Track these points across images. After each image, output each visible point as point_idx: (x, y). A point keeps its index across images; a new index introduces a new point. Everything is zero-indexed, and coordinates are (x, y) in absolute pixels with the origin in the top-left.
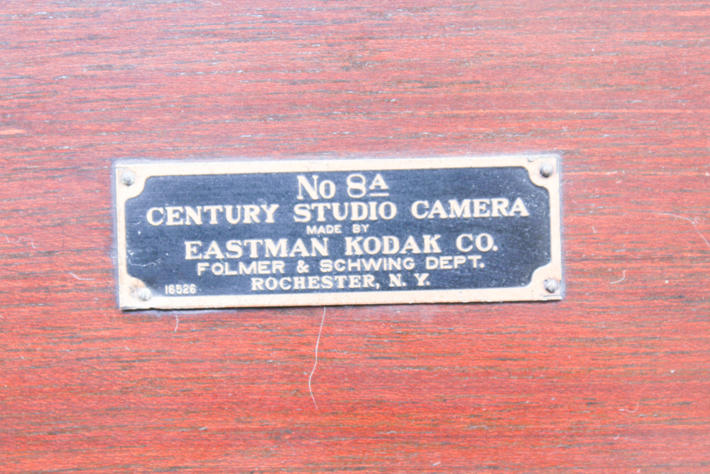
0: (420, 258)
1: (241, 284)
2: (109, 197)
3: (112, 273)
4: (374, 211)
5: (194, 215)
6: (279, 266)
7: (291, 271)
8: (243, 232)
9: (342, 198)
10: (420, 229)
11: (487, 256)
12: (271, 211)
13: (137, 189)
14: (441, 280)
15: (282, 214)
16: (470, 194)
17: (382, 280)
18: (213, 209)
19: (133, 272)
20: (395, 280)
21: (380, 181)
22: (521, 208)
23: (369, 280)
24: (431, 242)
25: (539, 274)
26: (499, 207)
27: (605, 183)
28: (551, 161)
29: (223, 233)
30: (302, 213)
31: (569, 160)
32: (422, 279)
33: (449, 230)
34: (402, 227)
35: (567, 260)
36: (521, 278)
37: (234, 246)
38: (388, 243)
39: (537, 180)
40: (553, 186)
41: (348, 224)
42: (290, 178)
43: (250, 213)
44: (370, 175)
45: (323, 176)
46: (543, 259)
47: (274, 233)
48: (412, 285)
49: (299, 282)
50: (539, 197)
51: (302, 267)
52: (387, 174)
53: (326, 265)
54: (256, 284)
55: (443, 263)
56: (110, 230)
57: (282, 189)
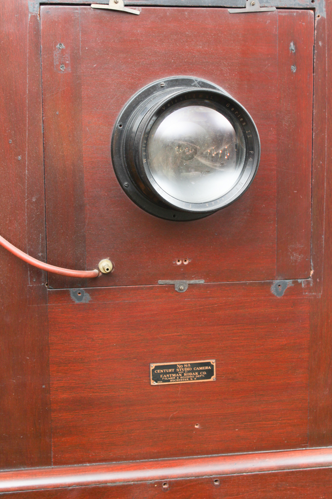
0: (195, 376)
1: (169, 381)
2: (150, 369)
3: (150, 380)
4: (188, 369)
5: (162, 371)
6: (174, 378)
7: (176, 378)
8: (169, 373)
9: (184, 367)
10: (195, 372)
11: (205, 375)
12: (173, 370)
13: (153, 368)
14: (198, 379)
15: (175, 370)
16: (202, 366)
17: (189, 379)
18: (165, 370)
19: (153, 380)
20: (191, 379)
21: (189, 365)
22: (210, 368)
23: (187, 379)
24: (197, 373)
25: (212, 377)
26: (207, 368)
27: (222, 363)
28: (214, 361)
29: (166, 373)
30: (178, 370)
31: (216, 361)
32: (195, 379)
33: (199, 372)
34: (193, 371)
35: (216, 375)
36: (210, 378)
37: (168, 375)
38: (190, 374)
39: (212, 364)
40: (214, 364)
41: (184, 372)
42: (176, 365)
43: (170, 370)
44: (188, 364)
45: (181, 364)
46: (213, 375)
47: (173, 373)
48: (194, 379)
49: (177, 380)
50: (212, 366)
51: (178, 378)
52: (190, 364)
53: (181, 377)
54: (171, 381)
55: (198, 376)
56: (150, 373)
57: (175, 367)
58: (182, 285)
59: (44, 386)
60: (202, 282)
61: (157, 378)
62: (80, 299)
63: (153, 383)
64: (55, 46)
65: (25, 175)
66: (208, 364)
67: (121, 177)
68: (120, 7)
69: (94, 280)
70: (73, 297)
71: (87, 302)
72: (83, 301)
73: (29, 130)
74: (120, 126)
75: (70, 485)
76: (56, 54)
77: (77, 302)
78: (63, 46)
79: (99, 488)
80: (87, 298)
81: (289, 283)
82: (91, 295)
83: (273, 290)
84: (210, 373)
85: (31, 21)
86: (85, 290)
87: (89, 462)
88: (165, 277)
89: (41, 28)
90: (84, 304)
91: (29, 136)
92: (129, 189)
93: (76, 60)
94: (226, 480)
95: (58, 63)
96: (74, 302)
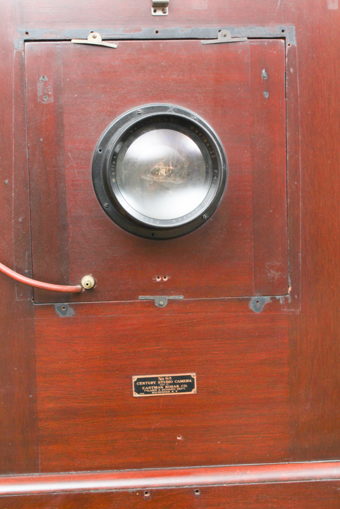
0: (176, 388)
1: (151, 393)
2: (132, 381)
3: (132, 392)
4: (169, 382)
5: (144, 383)
6: (156, 390)
8: (151, 385)
9: (165, 380)
10: (176, 384)
11: (186, 388)
12: (155, 382)
13: (136, 380)
14: (179, 391)
15: (157, 383)
16: (182, 379)
17: (171, 391)
18: (146, 382)
19: (135, 391)
20: (173, 391)
21: (170, 378)
22: (190, 381)
23: (169, 392)
24: (178, 386)
25: (193, 390)
26: (187, 381)
27: (202, 377)
28: (195, 374)
29: (148, 386)
30: (159, 382)
31: (197, 374)
32: (176, 391)
33: (180, 384)
34: (174, 384)
35: (197, 388)
36: (191, 391)
37: (150, 388)
38: (172, 386)
39: (193, 377)
40: (195, 378)
41: (166, 384)
42: (157, 378)
43: (152, 383)
44: (169, 377)
45: (162, 377)
46: (194, 388)
47: (155, 385)
48: (175, 392)
49: (159, 392)
50: (193, 379)
51: (159, 390)
52: (171, 377)
53: (163, 390)
54: (153, 393)
55: (179, 389)
56: (132, 385)
57: (156, 379)
58: (161, 301)
59: (31, 396)
60: (181, 297)
61: (139, 390)
62: (64, 313)
63: (136, 395)
64: (38, 79)
65: (11, 197)
66: (189, 377)
67: (101, 198)
68: (98, 41)
69: (77, 295)
70: (58, 312)
71: (71, 316)
72: (67, 316)
73: (15, 156)
74: (100, 151)
75: (54, 492)
76: (40, 86)
77: (61, 316)
78: (46, 79)
79: (82, 494)
80: (71, 312)
81: (267, 299)
82: (74, 310)
83: (251, 306)
84: (190, 387)
85: (16, 57)
86: (69, 304)
87: (75, 470)
88: (145, 292)
89: (26, 63)
90: (68, 318)
91: (15, 162)
92: (109, 209)
93: (58, 91)
94: (207, 490)
95: (41, 94)
96: (58, 316)
